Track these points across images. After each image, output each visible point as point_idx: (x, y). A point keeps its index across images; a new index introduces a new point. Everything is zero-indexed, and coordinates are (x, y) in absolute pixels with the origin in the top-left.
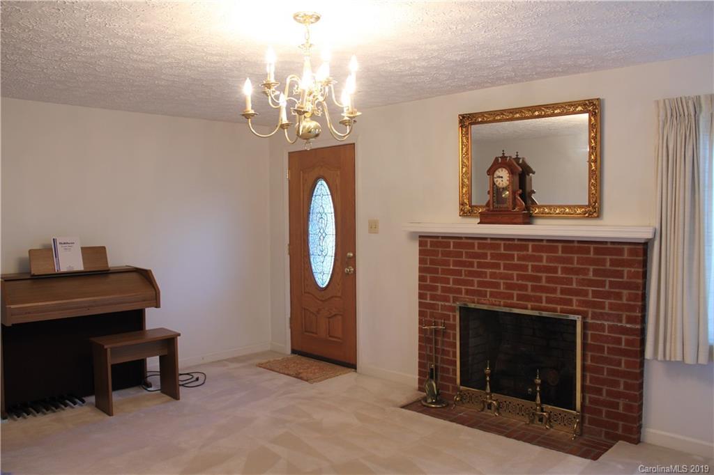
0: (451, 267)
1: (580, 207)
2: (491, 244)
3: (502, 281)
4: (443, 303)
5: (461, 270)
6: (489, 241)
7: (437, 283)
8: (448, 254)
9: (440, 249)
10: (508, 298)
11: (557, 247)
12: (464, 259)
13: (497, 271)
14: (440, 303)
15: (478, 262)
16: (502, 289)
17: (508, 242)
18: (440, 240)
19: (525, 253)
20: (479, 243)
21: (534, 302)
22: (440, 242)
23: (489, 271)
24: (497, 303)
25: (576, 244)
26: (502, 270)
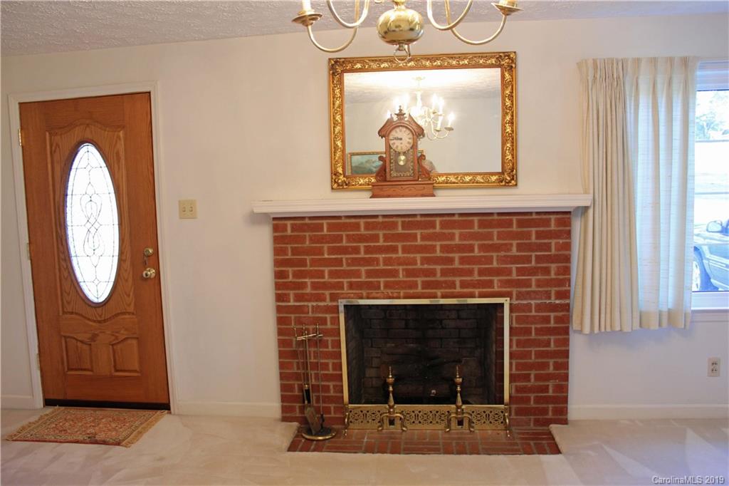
0: (326, 256)
1: (493, 174)
2: (383, 222)
3: (401, 268)
4: (314, 304)
5: (342, 258)
6: (380, 219)
7: (305, 278)
8: (322, 239)
9: (307, 234)
10: (410, 287)
11: (472, 222)
12: (344, 243)
13: (394, 256)
14: (310, 304)
15: (365, 246)
16: (401, 277)
17: (407, 219)
18: (307, 221)
19: (431, 231)
20: (366, 223)
21: (445, 288)
22: (306, 224)
23: (381, 256)
24: (395, 295)
25: (496, 217)
26: (400, 254)
